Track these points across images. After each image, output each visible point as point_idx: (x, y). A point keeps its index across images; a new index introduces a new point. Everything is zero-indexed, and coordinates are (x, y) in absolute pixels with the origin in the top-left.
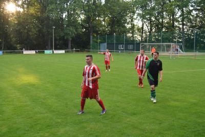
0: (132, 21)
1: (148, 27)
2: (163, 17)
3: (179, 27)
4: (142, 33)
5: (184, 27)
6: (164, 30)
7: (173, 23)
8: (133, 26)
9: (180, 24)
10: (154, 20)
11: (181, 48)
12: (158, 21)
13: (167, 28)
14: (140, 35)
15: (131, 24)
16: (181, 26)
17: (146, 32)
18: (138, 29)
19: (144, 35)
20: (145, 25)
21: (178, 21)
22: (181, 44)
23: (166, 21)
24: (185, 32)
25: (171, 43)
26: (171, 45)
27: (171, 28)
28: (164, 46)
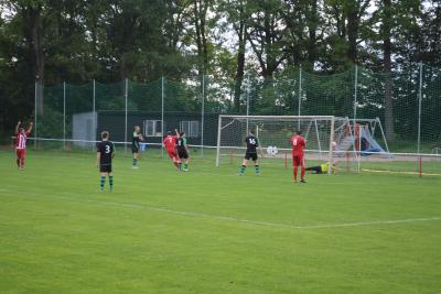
0: (201, 29)
1: (259, 55)
2: (314, 20)
3: (373, 57)
4: (240, 76)
5: (393, 58)
6: (317, 67)
7: (354, 45)
8: (205, 49)
9: (376, 47)
10: (282, 27)
11: (377, 136)
12: (300, 34)
13: (328, 60)
14: (231, 86)
15: (198, 42)
16: (381, 55)
17: (254, 73)
18: (225, 64)
19: (246, 84)
20: (248, 44)
21: (373, 36)
22: (378, 119)
23: (326, 35)
24: (395, 74)
25: (333, 118)
26: (333, 123)
27: (345, 59)
28: (313, 126)
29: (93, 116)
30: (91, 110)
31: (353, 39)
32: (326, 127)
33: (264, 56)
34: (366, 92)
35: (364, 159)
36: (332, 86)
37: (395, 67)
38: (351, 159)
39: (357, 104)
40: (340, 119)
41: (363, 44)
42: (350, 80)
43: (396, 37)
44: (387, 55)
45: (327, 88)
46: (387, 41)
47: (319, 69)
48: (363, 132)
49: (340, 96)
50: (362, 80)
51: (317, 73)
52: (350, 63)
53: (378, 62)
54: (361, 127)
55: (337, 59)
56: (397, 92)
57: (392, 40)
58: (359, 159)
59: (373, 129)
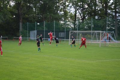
0: (64, 7)
1: (80, 14)
2: (96, 5)
3: (112, 15)
4: (75, 20)
5: (117, 15)
6: (96, 17)
7: (106, 11)
8: (66, 13)
9: (113, 12)
10: (87, 7)
11: (113, 36)
12: (92, 8)
13: (99, 15)
14: (73, 23)
15: (64, 11)
16: (114, 14)
17: (79, 19)
18: (71, 17)
19: (77, 22)
20: (77, 12)
21: (112, 9)
22: (113, 32)
23: (99, 9)
24: (118, 19)
25: (101, 32)
26: (101, 33)
27: (104, 15)
28: (95, 34)
29: (35, 32)
30: (35, 30)
31: (106, 10)
32: (99, 34)
33: (82, 15)
34: (110, 24)
35: (109, 43)
36: (100, 23)
37: (118, 17)
38: (106, 43)
39: (107, 28)
40: (103, 32)
41: (109, 11)
42: (105, 21)
43: (118, 9)
44: (116, 14)
45: (99, 23)
46: (116, 10)
47: (97, 18)
48: (109, 35)
49: (103, 26)
50: (109, 21)
51: (97, 19)
52: (105, 16)
53: (113, 16)
54: (109, 34)
55: (102, 15)
56: (118, 24)
57: (117, 10)
58: (108, 43)
59: (112, 34)
